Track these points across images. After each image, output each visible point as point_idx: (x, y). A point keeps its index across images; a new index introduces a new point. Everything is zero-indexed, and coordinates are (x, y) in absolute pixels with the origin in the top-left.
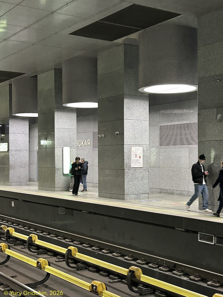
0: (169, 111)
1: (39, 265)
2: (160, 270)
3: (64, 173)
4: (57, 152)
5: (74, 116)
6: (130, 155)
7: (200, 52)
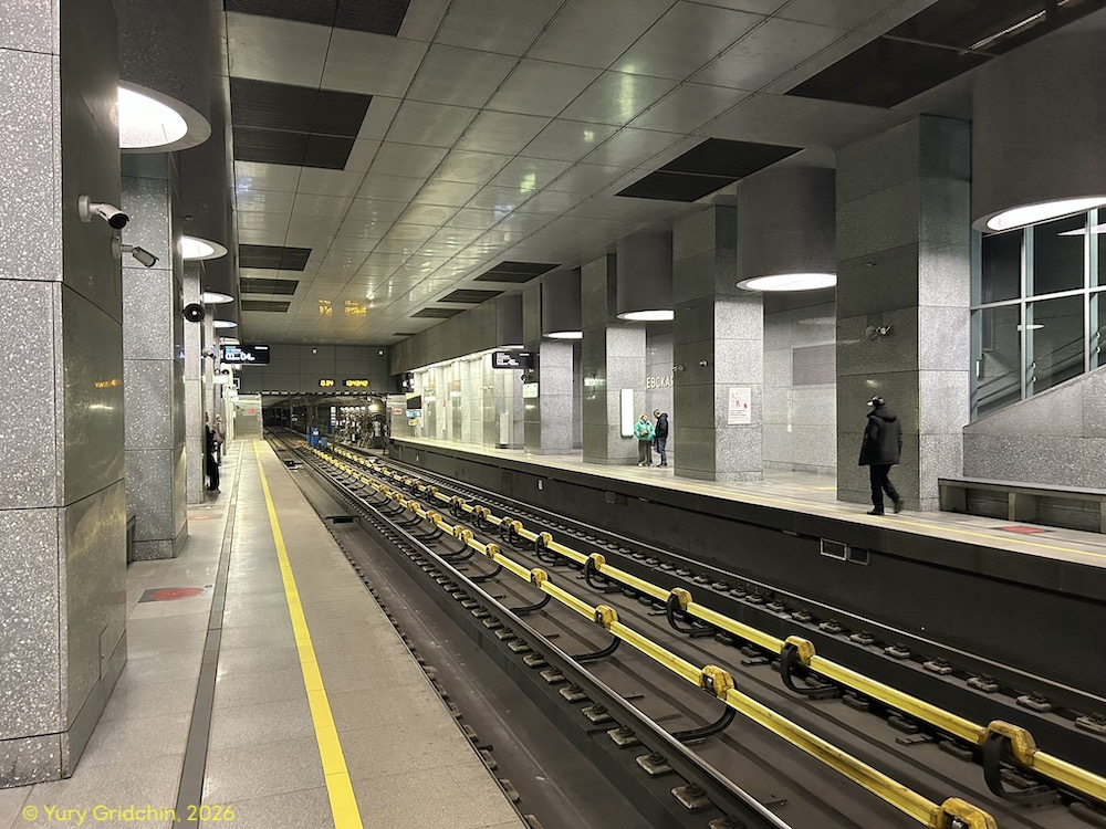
0: (808, 321)
1: (534, 580)
2: (747, 600)
3: (624, 434)
4: (611, 398)
5: (641, 336)
6: (727, 402)
7: (840, 214)
